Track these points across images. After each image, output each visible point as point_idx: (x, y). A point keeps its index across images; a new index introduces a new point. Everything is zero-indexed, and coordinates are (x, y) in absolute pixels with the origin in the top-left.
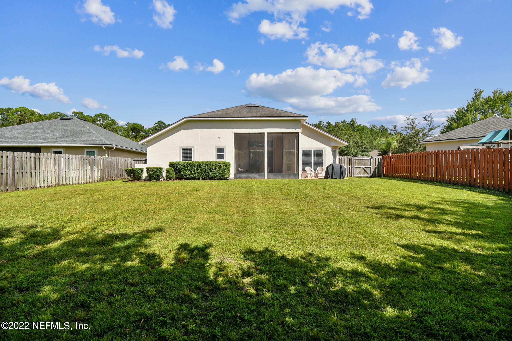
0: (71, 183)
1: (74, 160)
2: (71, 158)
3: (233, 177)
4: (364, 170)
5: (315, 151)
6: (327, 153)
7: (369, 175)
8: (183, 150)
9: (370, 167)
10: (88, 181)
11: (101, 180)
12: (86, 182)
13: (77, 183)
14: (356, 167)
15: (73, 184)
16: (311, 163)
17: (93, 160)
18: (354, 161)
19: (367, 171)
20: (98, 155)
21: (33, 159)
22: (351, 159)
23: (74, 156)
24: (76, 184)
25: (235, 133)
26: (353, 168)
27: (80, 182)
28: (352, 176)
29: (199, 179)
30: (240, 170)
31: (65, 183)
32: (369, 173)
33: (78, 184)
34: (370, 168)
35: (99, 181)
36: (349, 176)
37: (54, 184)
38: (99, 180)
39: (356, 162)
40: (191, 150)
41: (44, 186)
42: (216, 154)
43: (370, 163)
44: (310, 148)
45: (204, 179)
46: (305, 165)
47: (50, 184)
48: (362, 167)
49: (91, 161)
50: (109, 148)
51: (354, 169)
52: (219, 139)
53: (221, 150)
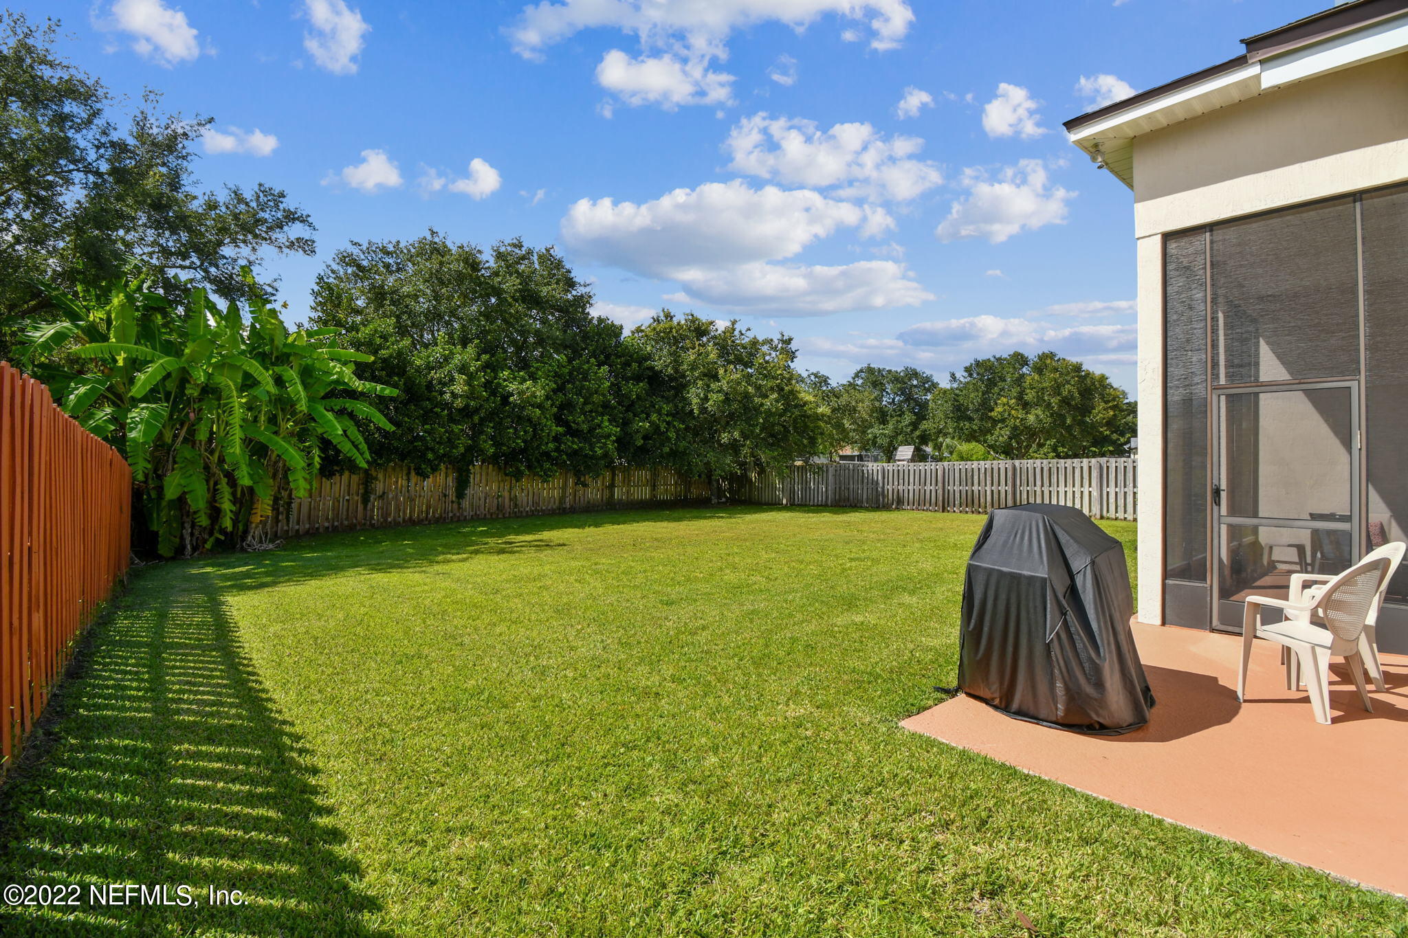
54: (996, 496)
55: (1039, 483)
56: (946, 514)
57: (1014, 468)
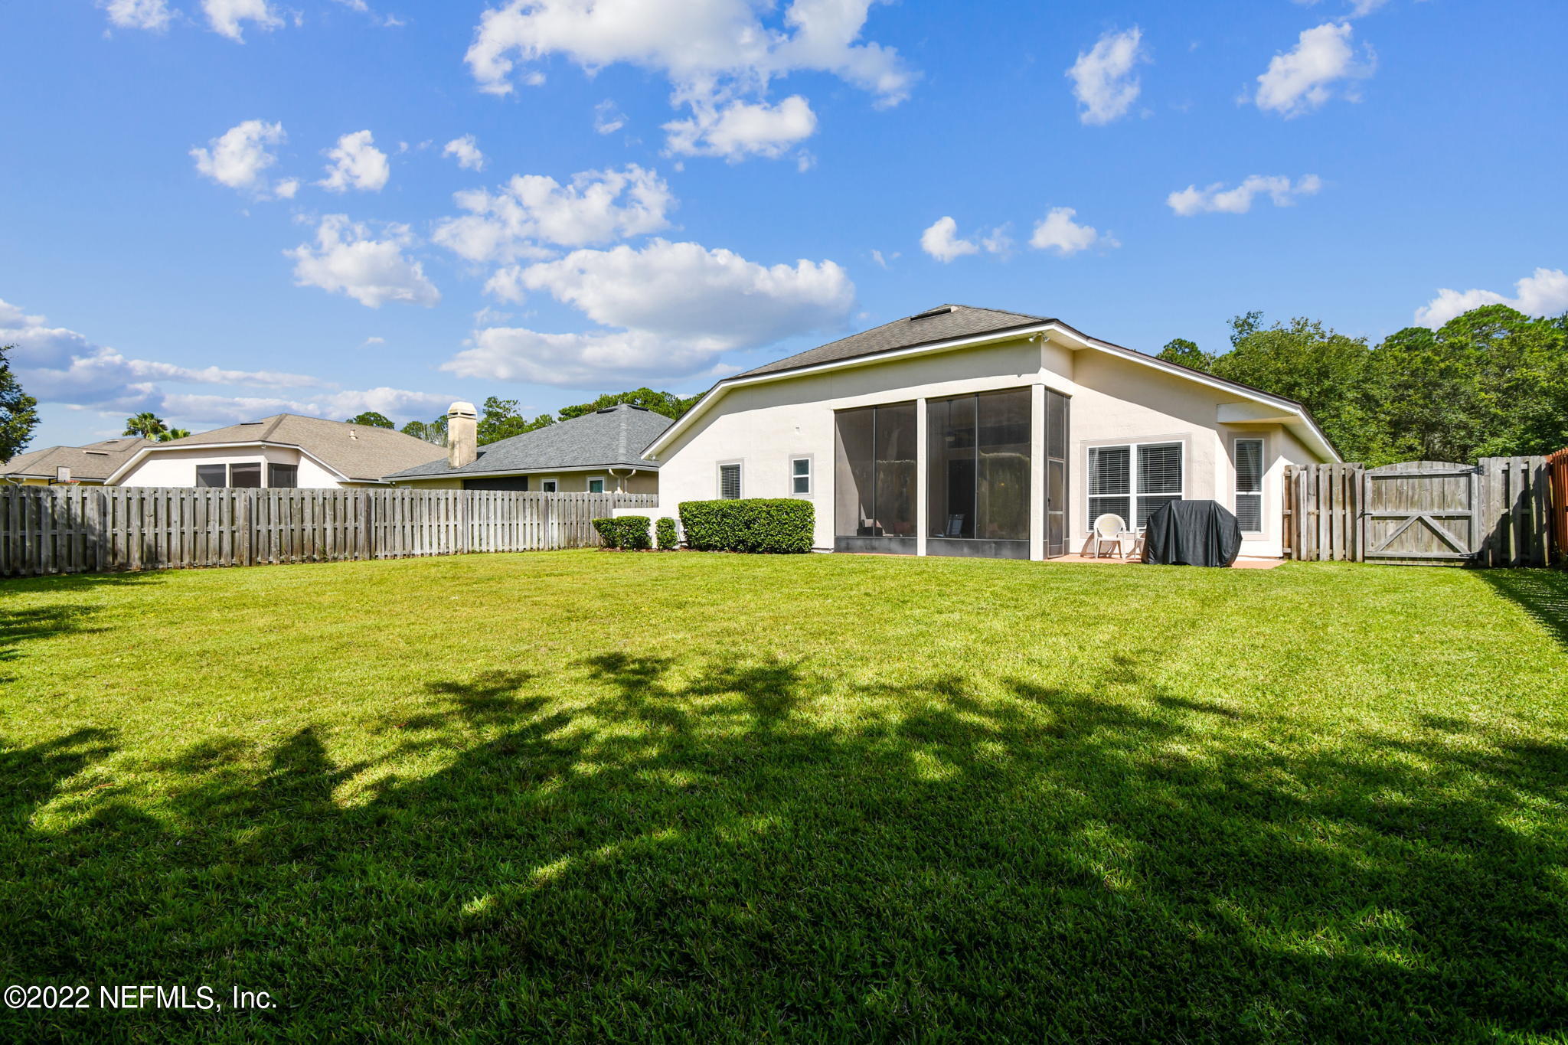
0: (492, 549)
1: (499, 501)
2: (492, 498)
3: (830, 544)
4: (1427, 533)
5: (1144, 450)
6: (1196, 454)
7: (1457, 555)
8: (724, 468)
9: (1466, 512)
10: (535, 546)
11: (569, 543)
12: (528, 548)
13: (507, 548)
14: (1375, 513)
15: (496, 551)
16: (1126, 500)
17: (547, 501)
18: (1369, 484)
19: (1450, 536)
20: (561, 490)
21: (407, 501)
22: (1352, 478)
23: (499, 493)
24: (503, 551)
25: (836, 412)
26: (1359, 522)
27: (514, 548)
28: (1353, 559)
29: (722, 549)
30: (869, 523)
31: (477, 548)
32: (1462, 546)
33: (510, 551)
34: (1469, 518)
35: (564, 548)
36: (1338, 555)
37: (452, 549)
38: (562, 545)
39: (1378, 493)
40: (737, 468)
41: (431, 554)
42: (790, 476)
43: (1464, 498)
44: (1122, 440)
45: (734, 550)
46: (1098, 508)
47: (443, 549)
48: (1414, 513)
49: (542, 503)
50: (624, 473)
51: (1369, 523)
52: (797, 433)
53: (802, 466)
54: (340, 536)
55: (398, 516)
56: (255, 569)
57: (369, 499)
